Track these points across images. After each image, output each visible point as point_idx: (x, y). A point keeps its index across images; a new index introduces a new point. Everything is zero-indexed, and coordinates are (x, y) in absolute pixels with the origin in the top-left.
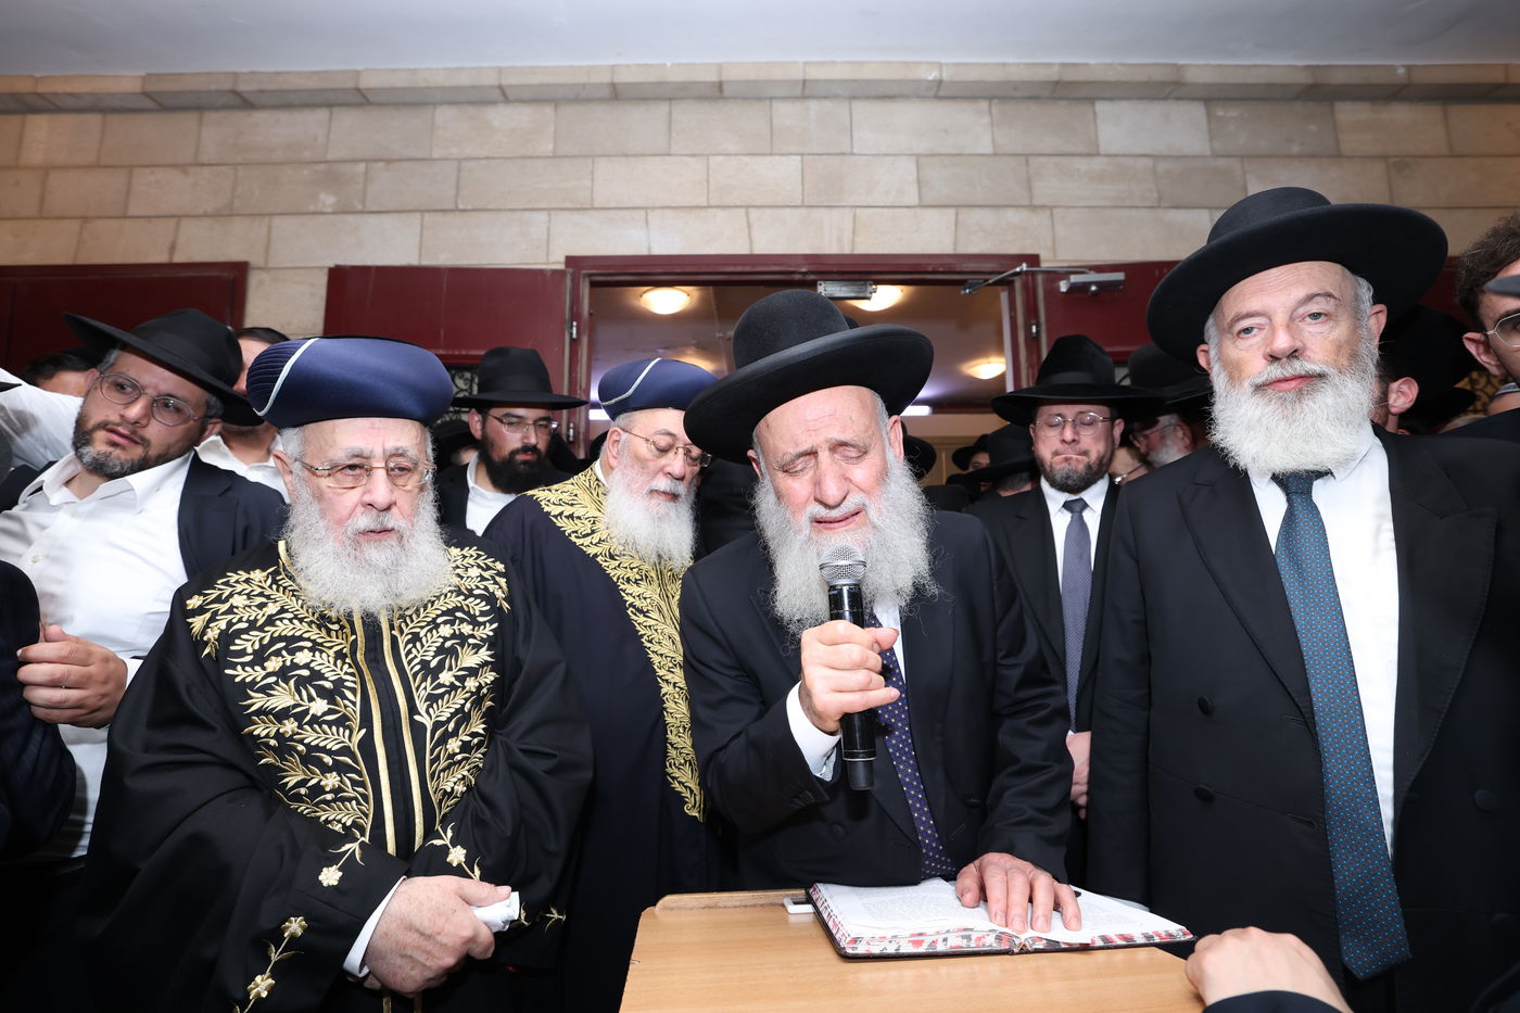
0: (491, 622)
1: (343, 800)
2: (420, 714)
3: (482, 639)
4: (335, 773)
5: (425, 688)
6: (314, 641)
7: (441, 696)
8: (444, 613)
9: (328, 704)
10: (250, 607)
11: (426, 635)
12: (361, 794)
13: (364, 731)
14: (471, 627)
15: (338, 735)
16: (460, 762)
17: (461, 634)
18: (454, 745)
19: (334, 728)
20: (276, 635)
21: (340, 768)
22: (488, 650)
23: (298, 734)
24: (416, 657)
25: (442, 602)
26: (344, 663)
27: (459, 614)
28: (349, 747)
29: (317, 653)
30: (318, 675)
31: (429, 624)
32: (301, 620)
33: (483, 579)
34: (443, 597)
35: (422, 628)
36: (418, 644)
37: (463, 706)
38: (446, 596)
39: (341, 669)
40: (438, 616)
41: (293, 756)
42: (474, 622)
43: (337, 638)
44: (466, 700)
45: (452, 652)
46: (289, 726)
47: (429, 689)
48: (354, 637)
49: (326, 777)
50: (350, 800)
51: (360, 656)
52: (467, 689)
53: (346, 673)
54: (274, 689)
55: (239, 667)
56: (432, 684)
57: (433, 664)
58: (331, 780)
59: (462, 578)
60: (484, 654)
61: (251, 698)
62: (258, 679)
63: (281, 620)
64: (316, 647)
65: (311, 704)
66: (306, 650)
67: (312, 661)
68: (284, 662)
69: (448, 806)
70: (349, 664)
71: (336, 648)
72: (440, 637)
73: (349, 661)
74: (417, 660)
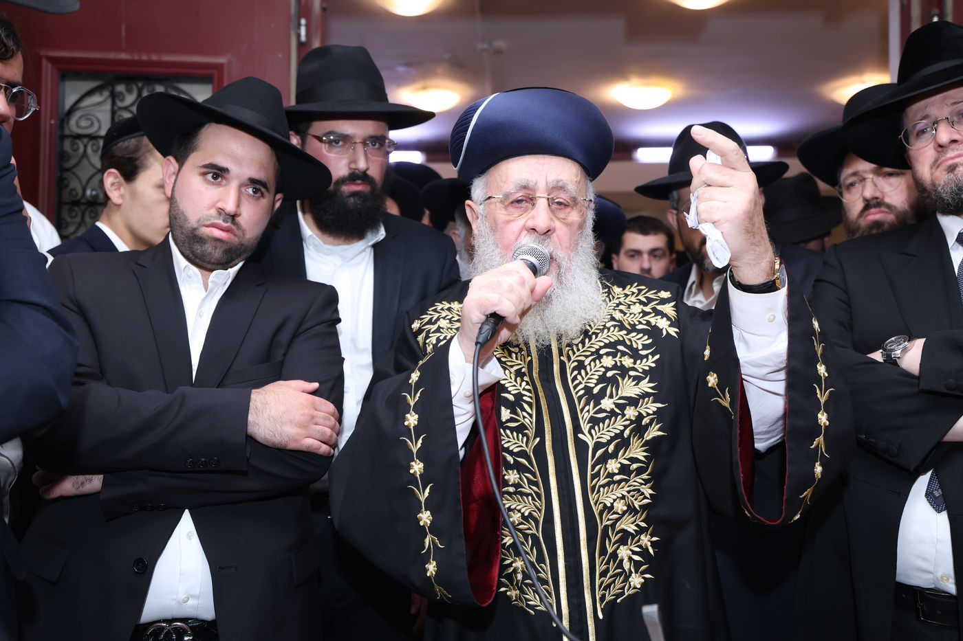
0: (653, 355)
1: (522, 494)
2: (583, 433)
3: (643, 373)
4: (515, 471)
5: (588, 411)
7: (603, 420)
8: (606, 346)
9: (511, 413)
11: (590, 364)
12: (535, 492)
13: (538, 439)
14: (632, 360)
15: (518, 440)
16: (619, 482)
17: (622, 365)
18: (613, 466)
19: (515, 434)
21: (519, 468)
22: (648, 382)
24: (580, 383)
25: (604, 335)
26: (522, 380)
27: (621, 348)
28: (526, 451)
30: (503, 389)
31: (592, 355)
33: (645, 314)
34: (606, 331)
35: (587, 357)
36: (583, 372)
37: (622, 432)
38: (609, 329)
39: (521, 386)
40: (601, 348)
42: (635, 355)
43: (517, 359)
44: (626, 427)
45: (614, 381)
47: (591, 413)
48: (530, 358)
49: (508, 473)
50: (527, 495)
51: (535, 375)
52: (627, 417)
53: (524, 389)
56: (594, 408)
57: (596, 391)
58: (513, 477)
59: (625, 314)
60: (646, 386)
69: (608, 520)
70: (526, 381)
71: (516, 368)
72: (602, 366)
73: (527, 379)
74: (582, 386)
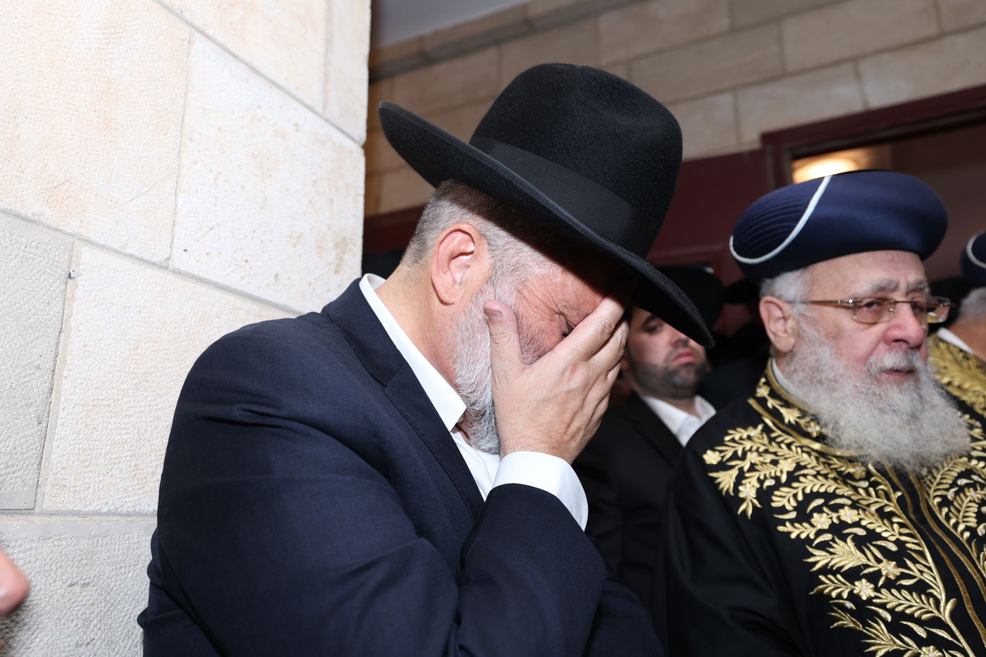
4: (932, 647)
6: (849, 498)
8: (960, 476)
9: (899, 567)
10: (765, 463)
11: (955, 499)
13: (953, 601)
15: (923, 603)
19: (914, 595)
20: (808, 491)
21: (938, 643)
23: (876, 597)
24: (958, 522)
25: (950, 463)
26: (892, 523)
27: (975, 477)
28: (940, 619)
29: (860, 511)
30: (873, 536)
31: (951, 487)
32: (826, 476)
35: (947, 490)
36: (953, 509)
39: (893, 529)
40: (958, 478)
41: (878, 624)
46: (864, 589)
48: (899, 494)
49: (923, 650)
51: (912, 516)
53: (901, 534)
54: (834, 548)
55: (788, 524)
57: (981, 532)
58: (931, 655)
61: (814, 555)
62: (812, 537)
63: (805, 476)
64: (855, 505)
65: (880, 566)
66: (846, 508)
67: (861, 519)
68: (831, 518)
70: (898, 523)
71: (875, 507)
73: (900, 520)
74: (961, 527)
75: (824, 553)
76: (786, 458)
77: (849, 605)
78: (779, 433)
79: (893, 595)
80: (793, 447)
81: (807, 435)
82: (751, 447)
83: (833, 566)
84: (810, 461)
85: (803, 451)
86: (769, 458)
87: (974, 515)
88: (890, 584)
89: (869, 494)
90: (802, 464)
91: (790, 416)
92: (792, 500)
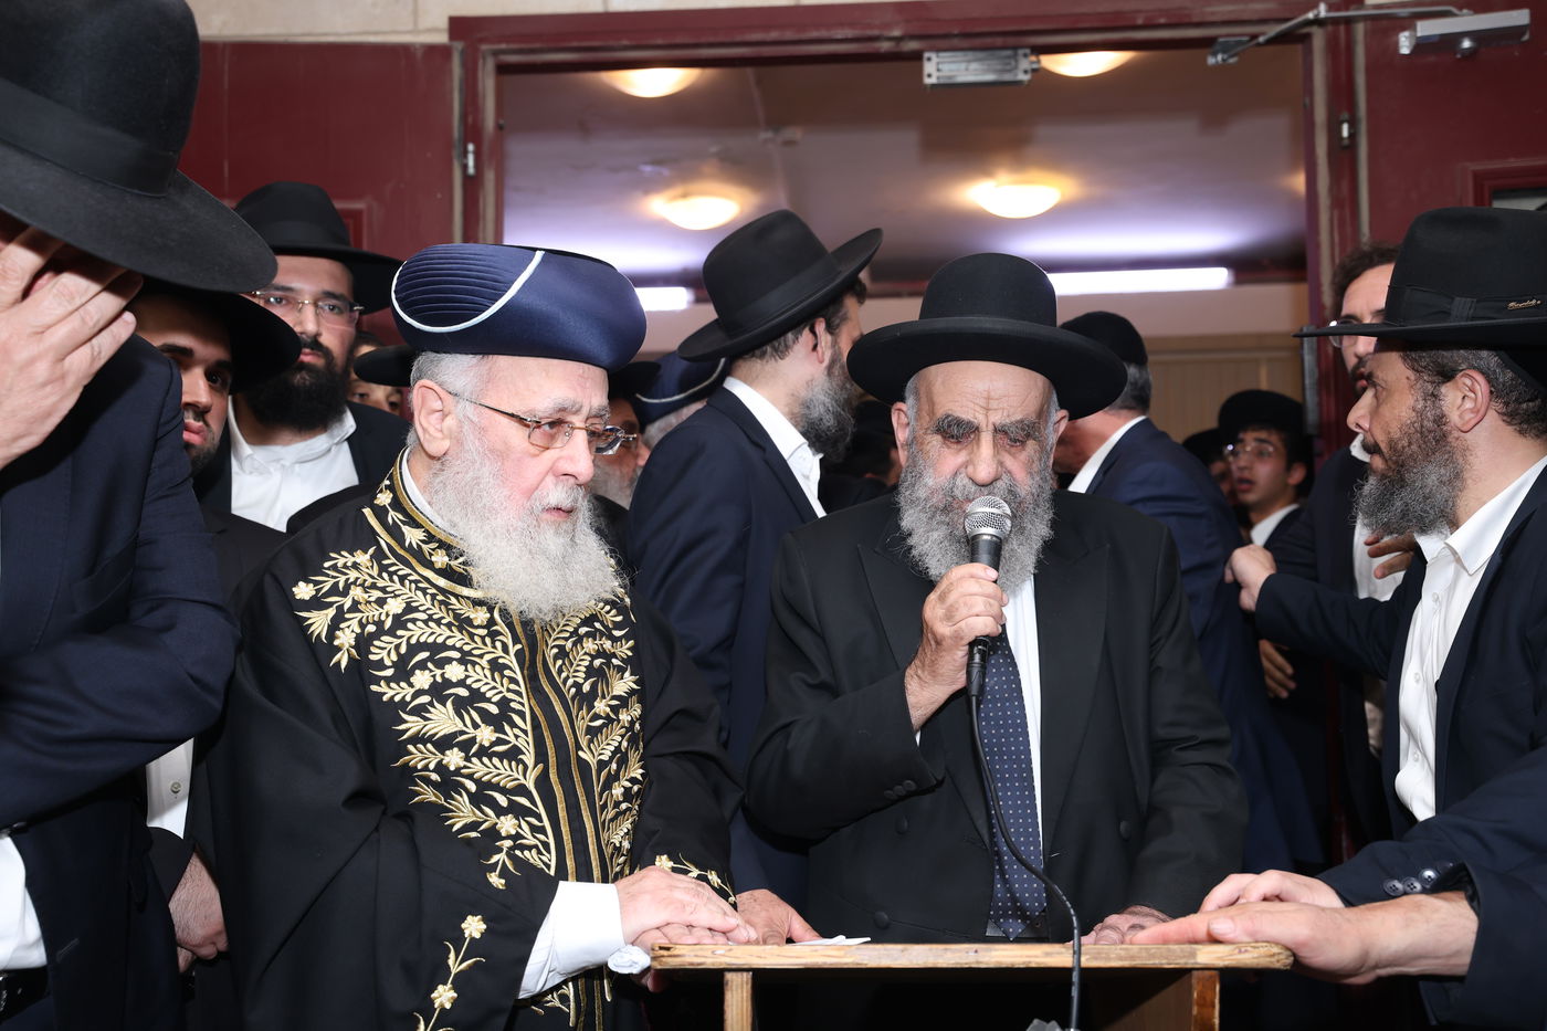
0: (627, 637)
1: (523, 848)
2: (584, 750)
3: (623, 660)
4: (511, 816)
5: (584, 718)
6: (460, 650)
7: (599, 729)
8: (584, 623)
10: (370, 602)
11: (572, 650)
12: (541, 843)
13: (540, 766)
14: (610, 644)
15: (511, 770)
16: (624, 813)
17: (604, 650)
18: (617, 791)
19: (506, 762)
20: (413, 641)
21: (518, 811)
22: (631, 675)
23: (465, 767)
24: (568, 677)
27: (597, 625)
28: (525, 786)
29: (469, 666)
30: (477, 695)
31: (570, 637)
32: (438, 622)
35: (566, 639)
36: (567, 662)
37: (620, 743)
39: (502, 685)
40: (580, 626)
41: (461, 796)
42: (615, 640)
44: (623, 736)
45: (601, 674)
46: (454, 758)
47: (587, 722)
48: (519, 647)
49: (501, 821)
50: (530, 848)
52: (621, 723)
53: (509, 690)
54: (430, 712)
55: (382, 683)
56: (588, 713)
57: (586, 688)
58: (507, 825)
60: (629, 680)
61: (406, 722)
62: (408, 699)
63: (414, 621)
64: (464, 659)
65: (477, 732)
66: (454, 663)
67: (467, 677)
68: (434, 676)
69: (618, 865)
70: (509, 678)
71: (488, 657)
72: (586, 654)
73: (512, 675)
74: (570, 682)
75: (419, 719)
76: (396, 596)
77: (434, 777)
78: (393, 560)
79: (483, 763)
80: (407, 582)
81: (429, 565)
82: (357, 579)
83: (425, 734)
84: (424, 602)
85: (417, 588)
86: (376, 594)
87: (584, 669)
88: (483, 752)
89: (485, 644)
90: (414, 604)
91: (413, 536)
92: (393, 651)
